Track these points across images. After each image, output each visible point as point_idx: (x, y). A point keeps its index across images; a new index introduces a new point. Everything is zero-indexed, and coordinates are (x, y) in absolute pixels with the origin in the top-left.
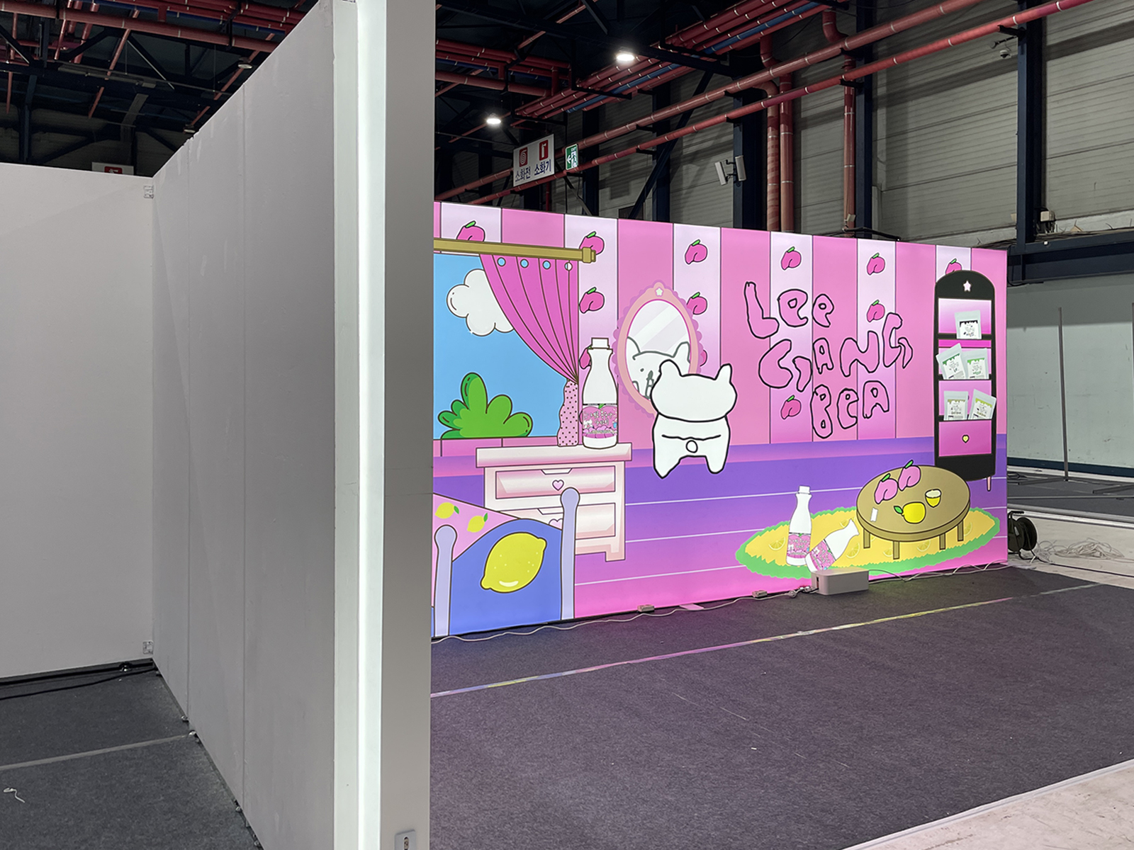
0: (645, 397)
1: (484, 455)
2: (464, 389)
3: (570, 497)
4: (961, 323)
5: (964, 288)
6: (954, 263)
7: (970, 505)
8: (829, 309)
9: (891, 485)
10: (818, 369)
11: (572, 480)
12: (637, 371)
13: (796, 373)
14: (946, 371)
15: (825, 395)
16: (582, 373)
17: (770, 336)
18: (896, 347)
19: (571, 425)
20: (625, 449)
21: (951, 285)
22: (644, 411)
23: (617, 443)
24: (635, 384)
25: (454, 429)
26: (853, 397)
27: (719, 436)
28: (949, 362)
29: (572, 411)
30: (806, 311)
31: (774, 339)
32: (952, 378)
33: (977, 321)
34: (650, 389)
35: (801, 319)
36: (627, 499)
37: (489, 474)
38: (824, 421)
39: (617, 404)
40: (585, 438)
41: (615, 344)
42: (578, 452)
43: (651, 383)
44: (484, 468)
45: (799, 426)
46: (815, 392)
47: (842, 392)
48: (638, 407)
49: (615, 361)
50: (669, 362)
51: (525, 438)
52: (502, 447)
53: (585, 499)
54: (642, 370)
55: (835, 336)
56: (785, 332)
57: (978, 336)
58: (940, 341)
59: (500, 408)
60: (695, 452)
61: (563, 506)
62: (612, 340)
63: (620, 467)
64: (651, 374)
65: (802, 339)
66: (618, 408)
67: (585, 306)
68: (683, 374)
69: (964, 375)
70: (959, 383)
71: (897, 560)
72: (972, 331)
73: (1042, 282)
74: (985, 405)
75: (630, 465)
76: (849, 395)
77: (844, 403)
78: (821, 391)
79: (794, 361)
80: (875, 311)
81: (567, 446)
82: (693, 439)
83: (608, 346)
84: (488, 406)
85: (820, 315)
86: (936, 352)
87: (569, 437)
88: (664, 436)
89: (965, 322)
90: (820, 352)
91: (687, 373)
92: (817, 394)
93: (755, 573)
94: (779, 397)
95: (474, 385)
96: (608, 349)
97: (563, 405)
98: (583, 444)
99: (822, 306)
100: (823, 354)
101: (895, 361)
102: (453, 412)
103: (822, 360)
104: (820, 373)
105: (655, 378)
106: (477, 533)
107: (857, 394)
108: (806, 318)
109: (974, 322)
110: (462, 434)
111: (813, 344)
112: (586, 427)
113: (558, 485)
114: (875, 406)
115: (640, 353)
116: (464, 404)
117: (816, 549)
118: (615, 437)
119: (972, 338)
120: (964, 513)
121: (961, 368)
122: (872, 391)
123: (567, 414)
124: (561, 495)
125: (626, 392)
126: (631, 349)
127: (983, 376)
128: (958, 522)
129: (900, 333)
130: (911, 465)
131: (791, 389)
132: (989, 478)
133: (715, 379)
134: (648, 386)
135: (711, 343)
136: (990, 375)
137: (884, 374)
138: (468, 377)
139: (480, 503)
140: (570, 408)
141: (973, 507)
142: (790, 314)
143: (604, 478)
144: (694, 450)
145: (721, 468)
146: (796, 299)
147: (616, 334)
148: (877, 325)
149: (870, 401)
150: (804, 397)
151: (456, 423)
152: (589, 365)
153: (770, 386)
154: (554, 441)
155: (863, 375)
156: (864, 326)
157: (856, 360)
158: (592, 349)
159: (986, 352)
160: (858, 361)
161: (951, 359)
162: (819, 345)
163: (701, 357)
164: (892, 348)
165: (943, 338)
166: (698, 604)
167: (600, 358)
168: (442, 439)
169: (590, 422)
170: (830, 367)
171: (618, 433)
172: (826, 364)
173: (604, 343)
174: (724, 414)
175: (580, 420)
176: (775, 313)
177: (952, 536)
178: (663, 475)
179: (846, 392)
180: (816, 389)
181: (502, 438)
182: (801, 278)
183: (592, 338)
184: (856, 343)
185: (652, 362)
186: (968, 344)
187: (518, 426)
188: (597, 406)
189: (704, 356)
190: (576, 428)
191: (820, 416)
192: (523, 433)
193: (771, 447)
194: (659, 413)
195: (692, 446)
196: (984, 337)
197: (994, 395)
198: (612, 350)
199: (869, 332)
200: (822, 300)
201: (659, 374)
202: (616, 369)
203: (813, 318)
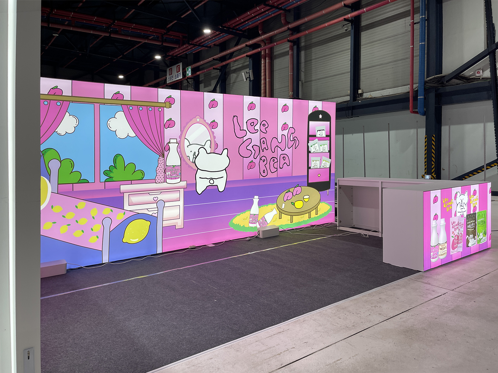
0: (192, 162)
1: (123, 188)
2: (115, 161)
3: (161, 204)
4: (318, 131)
5: (319, 117)
6: (316, 107)
7: (321, 200)
8: (266, 126)
9: (290, 194)
10: (262, 150)
11: (162, 197)
12: (189, 152)
13: (253, 152)
14: (312, 149)
15: (265, 160)
16: (166, 153)
17: (243, 137)
18: (292, 141)
19: (161, 175)
20: (184, 184)
21: (315, 116)
22: (192, 168)
23: (181, 181)
24: (188, 157)
25: (110, 178)
26: (276, 160)
27: (223, 177)
28: (313, 146)
29: (161, 168)
30: (257, 127)
31: (245, 138)
32: (314, 152)
33: (324, 130)
34: (194, 159)
35: (256, 130)
36: (185, 203)
37: (126, 196)
38: (264, 170)
39: (181, 165)
40: (167, 179)
41: (180, 141)
42: (164, 185)
43: (195, 157)
44: (124, 193)
45: (254, 173)
46: (261, 159)
47: (271, 159)
48: (189, 166)
49: (180, 148)
50: (202, 148)
51: (141, 180)
52: (131, 184)
53: (167, 204)
54: (191, 151)
55: (269, 137)
56: (249, 135)
57: (324, 136)
58: (310, 138)
59: (130, 168)
60: (213, 184)
61: (157, 208)
62: (178, 140)
63: (182, 191)
64: (195, 153)
65: (256, 138)
66: (181, 167)
67: (167, 126)
68: (208, 153)
69: (319, 151)
70: (317, 154)
71: (292, 223)
72: (322, 134)
73: (358, 117)
74: (327, 162)
75: (186, 190)
76: (274, 160)
77: (272, 163)
78: (263, 158)
79: (253, 147)
80: (285, 127)
81: (159, 183)
82: (212, 179)
83: (177, 142)
84: (125, 167)
85: (263, 128)
86: (308, 142)
87: (160, 179)
88: (200, 178)
89: (320, 130)
90: (263, 143)
91: (210, 152)
92: (262, 160)
93: (237, 230)
94: (247, 161)
95: (119, 159)
96: (177, 143)
97: (158, 166)
98: (166, 182)
99: (264, 125)
100: (264, 144)
101: (292, 146)
102: (110, 171)
103: (264, 146)
104: (263, 151)
105: (196, 155)
106: (121, 220)
107: (277, 159)
108: (258, 130)
109: (323, 130)
110: (114, 179)
111: (260, 140)
112: (167, 175)
113: (155, 199)
114: (284, 164)
115: (190, 145)
116: (115, 167)
117: (261, 220)
118: (180, 179)
119: (322, 136)
120: (318, 204)
121: (318, 148)
122: (283, 158)
123: (159, 170)
124: (157, 203)
125: (184, 160)
126: (186, 143)
127: (326, 151)
128: (316, 208)
129: (294, 135)
130: (298, 186)
131: (252, 158)
132: (328, 190)
133: (221, 155)
134: (194, 158)
135: (219, 140)
136: (329, 151)
137: (288, 151)
138: (117, 156)
139: (122, 207)
140: (161, 167)
141: (322, 202)
142: (251, 128)
143: (175, 195)
144: (212, 183)
145: (223, 189)
146: (253, 122)
147: (180, 137)
148: (285, 132)
149: (282, 162)
150: (257, 161)
151: (111, 175)
152: (169, 150)
153: (243, 157)
154: (154, 181)
155: (280, 152)
156: (280, 132)
157: (277, 146)
158: (170, 143)
159: (327, 142)
160: (278, 146)
161: (314, 145)
162: (263, 140)
163: (216, 146)
164: (291, 141)
165: (311, 137)
166: (213, 244)
167: (173, 147)
168: (105, 182)
169: (169, 173)
170: (267, 149)
171: (181, 177)
172: (265, 148)
173: (175, 141)
174: (225, 168)
175: (165, 172)
176: (245, 128)
177: (313, 213)
178: (199, 193)
179: (273, 159)
180: (261, 157)
181: (131, 180)
182: (255, 114)
183: (170, 139)
184: (277, 139)
185: (195, 148)
186: (321, 139)
187: (138, 175)
188: (172, 167)
189: (217, 145)
190: (163, 175)
191: (263, 168)
192: (140, 178)
193: (244, 181)
194: (198, 169)
195: (212, 182)
196: (327, 136)
197: (330, 158)
198: (178, 143)
199: (282, 135)
200: (264, 122)
201: (198, 153)
202: (180, 151)
203: (260, 130)
